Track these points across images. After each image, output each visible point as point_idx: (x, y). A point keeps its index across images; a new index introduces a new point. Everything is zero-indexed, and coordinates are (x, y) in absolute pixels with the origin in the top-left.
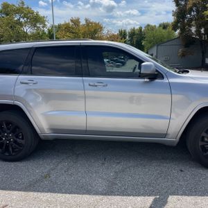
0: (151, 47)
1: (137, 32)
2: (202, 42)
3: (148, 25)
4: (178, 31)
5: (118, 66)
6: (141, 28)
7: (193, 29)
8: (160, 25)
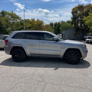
0: (63, 30)
1: (58, 24)
2: (83, 30)
3: (62, 21)
4: (74, 25)
5: (49, 38)
6: (59, 22)
7: (79, 25)
8: (67, 22)
